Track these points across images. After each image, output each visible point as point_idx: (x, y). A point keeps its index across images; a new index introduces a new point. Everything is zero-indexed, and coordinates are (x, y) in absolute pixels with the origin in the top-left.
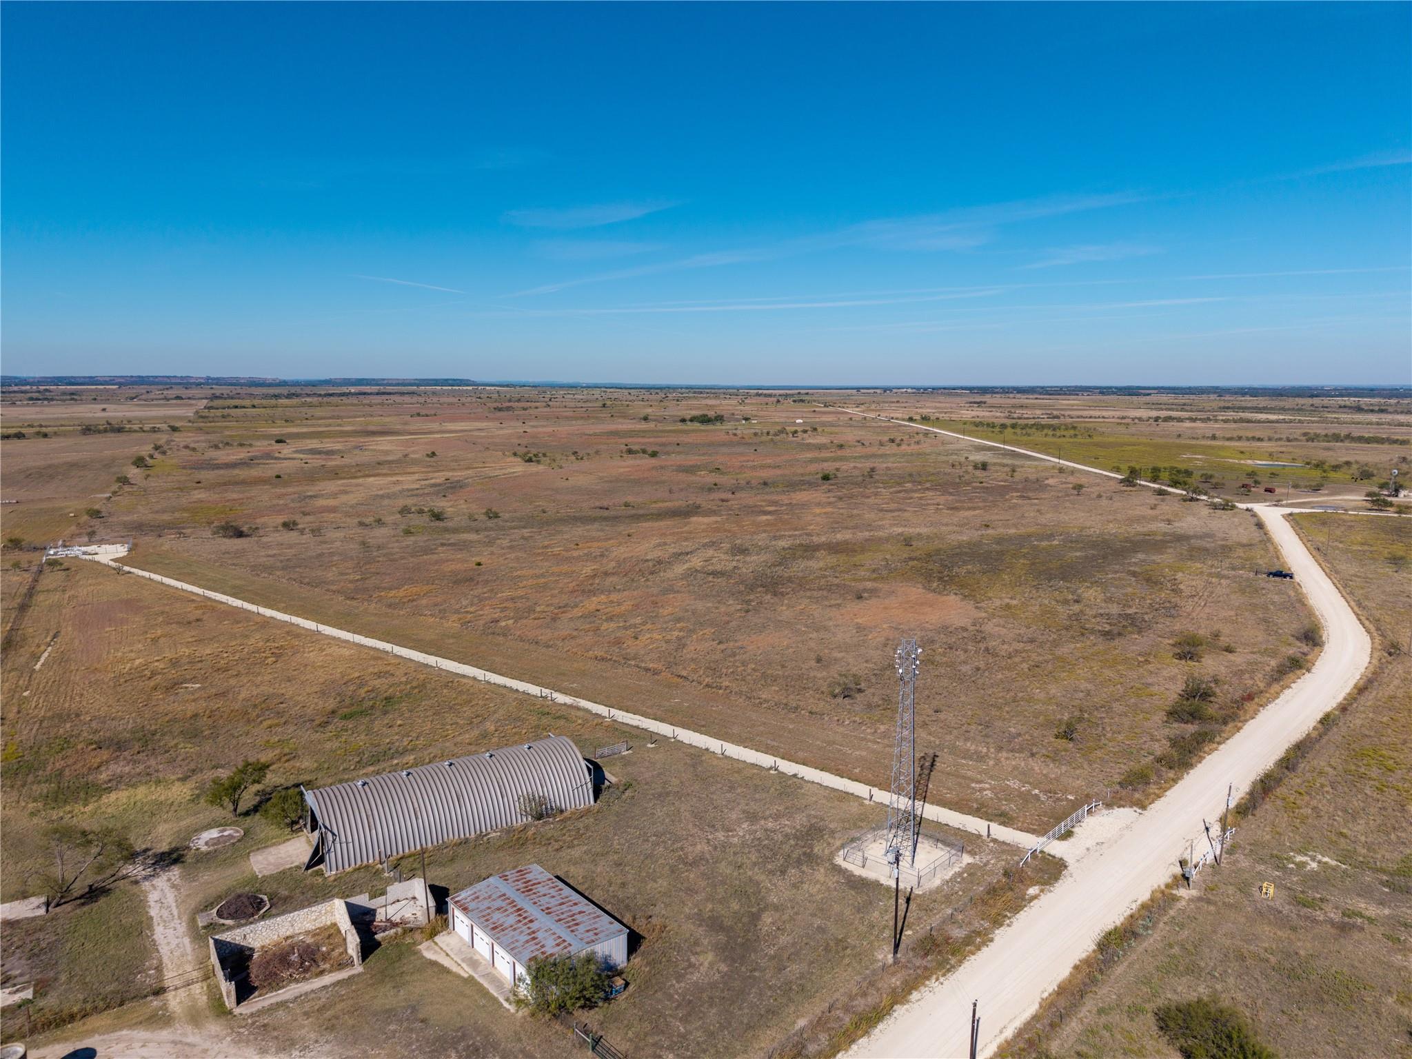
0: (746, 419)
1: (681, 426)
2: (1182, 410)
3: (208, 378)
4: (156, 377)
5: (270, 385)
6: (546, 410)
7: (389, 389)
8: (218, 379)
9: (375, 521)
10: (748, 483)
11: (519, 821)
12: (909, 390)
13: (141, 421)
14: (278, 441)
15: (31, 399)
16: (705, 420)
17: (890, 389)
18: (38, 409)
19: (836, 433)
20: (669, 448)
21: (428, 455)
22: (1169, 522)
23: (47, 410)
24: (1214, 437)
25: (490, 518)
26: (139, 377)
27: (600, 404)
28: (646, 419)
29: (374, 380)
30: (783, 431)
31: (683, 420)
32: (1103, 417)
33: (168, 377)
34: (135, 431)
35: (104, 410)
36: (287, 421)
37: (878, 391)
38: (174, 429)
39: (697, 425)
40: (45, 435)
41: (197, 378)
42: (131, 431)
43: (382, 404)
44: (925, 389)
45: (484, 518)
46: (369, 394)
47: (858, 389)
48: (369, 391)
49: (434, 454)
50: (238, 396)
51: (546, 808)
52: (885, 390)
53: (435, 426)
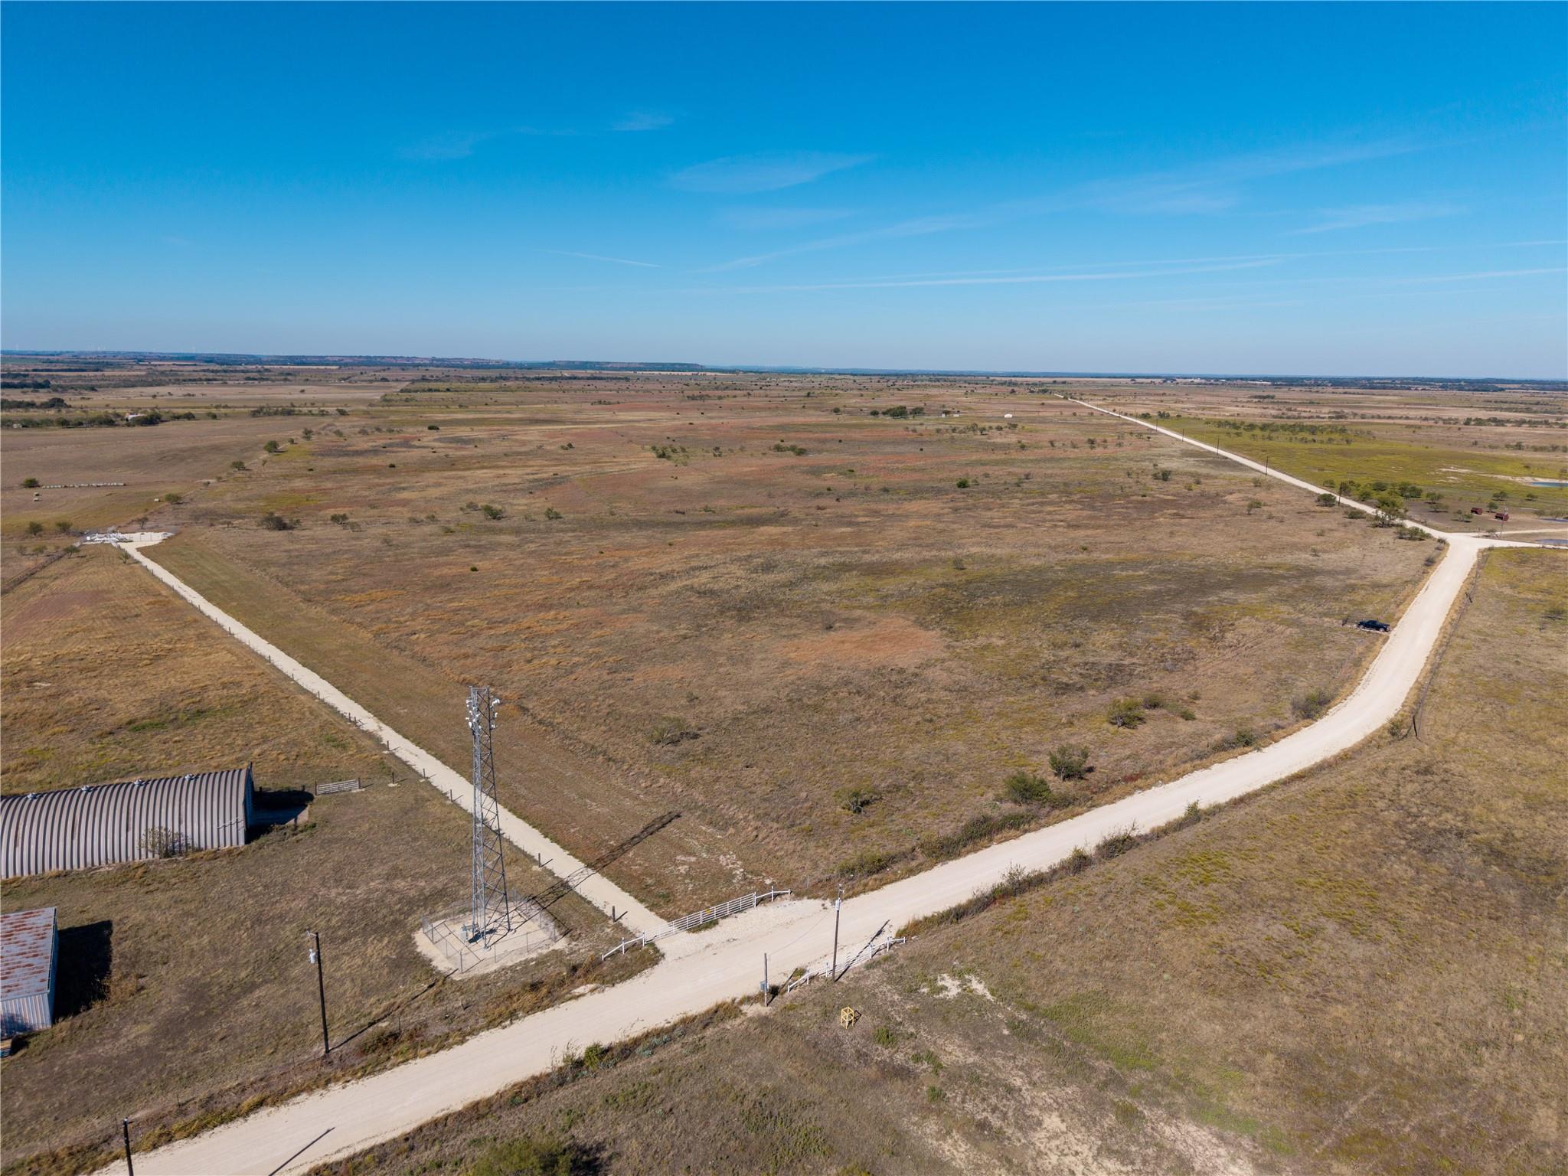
0: (947, 413)
1: (871, 420)
2: (1528, 410)
3: (434, 359)
4: (383, 358)
5: (493, 367)
6: (746, 399)
7: (605, 373)
8: (443, 360)
9: (428, 517)
10: (866, 489)
11: (144, 857)
12: (1196, 381)
13: (324, 403)
14: (430, 428)
15: (248, 379)
16: (899, 413)
17: (1172, 379)
18: (241, 389)
19: (1037, 431)
20: (828, 446)
21: (562, 447)
22: (1315, 553)
23: (250, 390)
24: (1519, 447)
25: (551, 519)
26: (367, 357)
27: (804, 393)
28: (837, 411)
29: (598, 363)
30: (974, 428)
31: (875, 413)
32: (1407, 418)
33: (394, 358)
34: (305, 414)
35: (303, 391)
36: (461, 406)
37: (1157, 381)
38: (342, 413)
39: (888, 419)
40: (214, 417)
41: (422, 359)
42: (300, 414)
43: (583, 390)
44: (1217, 379)
45: (543, 518)
46: (579, 379)
47: (1133, 378)
48: (580, 376)
49: (570, 446)
50: (447, 378)
51: (180, 845)
52: (1166, 379)
53: (607, 415)
